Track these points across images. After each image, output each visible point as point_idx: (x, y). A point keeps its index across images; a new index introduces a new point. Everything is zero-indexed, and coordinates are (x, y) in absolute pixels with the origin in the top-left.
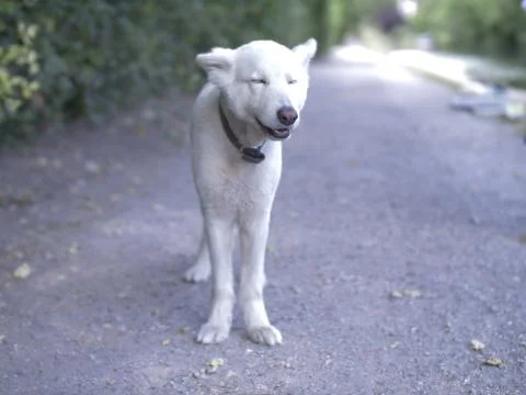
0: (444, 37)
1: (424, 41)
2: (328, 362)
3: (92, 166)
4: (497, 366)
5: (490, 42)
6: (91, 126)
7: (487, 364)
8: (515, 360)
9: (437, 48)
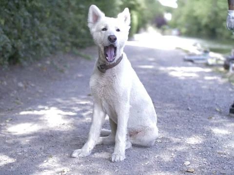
0: (184, 30)
1: (175, 32)
2: (116, 170)
3: (21, 85)
4: (192, 172)
5: (204, 32)
6: (22, 67)
7: (187, 171)
8: (201, 169)
9: (180, 34)
